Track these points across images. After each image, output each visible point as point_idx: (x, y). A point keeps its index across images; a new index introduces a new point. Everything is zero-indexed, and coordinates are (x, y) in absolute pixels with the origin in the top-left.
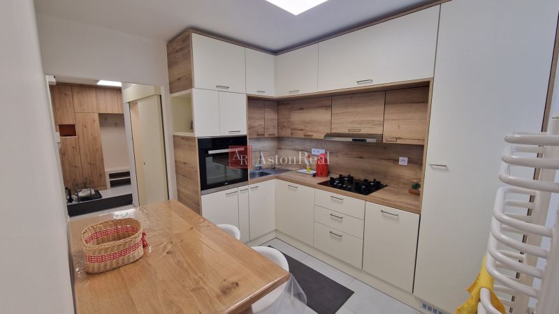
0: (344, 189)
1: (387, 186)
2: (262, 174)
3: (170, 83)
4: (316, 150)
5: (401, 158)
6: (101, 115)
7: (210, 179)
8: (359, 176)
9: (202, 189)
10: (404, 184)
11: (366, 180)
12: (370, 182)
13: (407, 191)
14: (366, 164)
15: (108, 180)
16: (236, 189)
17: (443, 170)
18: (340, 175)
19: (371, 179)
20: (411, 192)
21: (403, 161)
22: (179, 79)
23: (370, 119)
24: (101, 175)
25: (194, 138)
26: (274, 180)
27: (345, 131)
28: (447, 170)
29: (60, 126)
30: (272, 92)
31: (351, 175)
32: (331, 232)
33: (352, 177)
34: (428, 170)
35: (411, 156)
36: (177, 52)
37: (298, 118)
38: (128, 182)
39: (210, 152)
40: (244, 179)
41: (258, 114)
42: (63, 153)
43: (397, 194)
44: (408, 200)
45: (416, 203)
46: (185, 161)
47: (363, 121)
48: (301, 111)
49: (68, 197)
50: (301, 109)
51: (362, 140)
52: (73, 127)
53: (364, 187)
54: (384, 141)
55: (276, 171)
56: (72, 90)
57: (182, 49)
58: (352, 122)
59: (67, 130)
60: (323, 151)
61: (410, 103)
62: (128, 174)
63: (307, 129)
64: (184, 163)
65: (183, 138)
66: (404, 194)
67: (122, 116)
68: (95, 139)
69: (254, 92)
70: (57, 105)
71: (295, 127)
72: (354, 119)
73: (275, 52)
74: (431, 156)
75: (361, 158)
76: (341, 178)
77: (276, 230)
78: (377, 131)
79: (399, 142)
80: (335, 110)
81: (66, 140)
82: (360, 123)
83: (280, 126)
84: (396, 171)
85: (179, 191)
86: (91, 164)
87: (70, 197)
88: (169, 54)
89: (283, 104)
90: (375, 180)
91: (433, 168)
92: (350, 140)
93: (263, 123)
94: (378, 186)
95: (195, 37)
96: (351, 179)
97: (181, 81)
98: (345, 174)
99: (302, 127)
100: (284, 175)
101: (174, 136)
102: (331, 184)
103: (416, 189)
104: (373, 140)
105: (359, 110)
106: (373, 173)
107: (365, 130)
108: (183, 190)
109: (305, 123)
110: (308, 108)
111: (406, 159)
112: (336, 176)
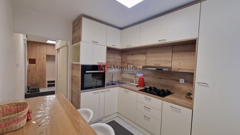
0: (152, 93)
1: (173, 93)
2: (113, 84)
3: (72, 40)
4: (139, 74)
5: (181, 80)
6: (47, 56)
7: (86, 85)
8: (159, 88)
9: (82, 89)
10: (182, 93)
11: (163, 90)
12: (165, 91)
13: (184, 97)
14: (162, 82)
15: (47, 84)
16: (98, 91)
17: (206, 86)
18: (150, 87)
19: (165, 89)
20: (186, 97)
21: (182, 81)
22: (76, 38)
23: (165, 59)
24: (44, 82)
25: (79, 65)
26: (118, 88)
27: (153, 65)
28: (208, 86)
29: (29, 59)
30: (119, 46)
31: (155, 87)
32: (144, 116)
33: (156, 88)
34: (196, 85)
35: (186, 79)
36: (76, 26)
37: (130, 58)
38: (54, 85)
39: (87, 72)
40: (103, 86)
41: (112, 56)
42: (29, 71)
43: (179, 98)
44: (185, 101)
45: (191, 104)
46: (75, 76)
47: (162, 60)
48: (132, 55)
49: (28, 91)
50: (132, 54)
51: (161, 69)
52: (35, 60)
53: (162, 93)
54: (172, 70)
55: (119, 83)
56: (36, 45)
57: (78, 25)
58: (156, 61)
59: (32, 61)
60: (142, 75)
61: (186, 51)
62: (54, 82)
63: (135, 63)
64: (75, 77)
65: (76, 65)
66: (183, 98)
67: (54, 56)
68: (43, 65)
69: (110, 46)
70: (29, 50)
71: (129, 63)
72: (157, 59)
73: (121, 29)
74: (198, 78)
75: (160, 79)
76: (150, 88)
77: (118, 112)
78: (169, 65)
79: (180, 71)
80: (148, 55)
81: (31, 65)
82: (160, 61)
83: (122, 62)
84: (178, 86)
85: (72, 90)
86: (40, 76)
87: (29, 90)
88: (73, 27)
89: (124, 52)
90: (167, 90)
91: (199, 85)
92: (155, 69)
93: (114, 60)
94: (169, 93)
95: (84, 19)
96: (155, 89)
97: (76, 39)
98: (152, 86)
99: (132, 63)
100: (122, 85)
101: (72, 64)
102: (145, 91)
103: (189, 96)
104: (167, 70)
105: (159, 55)
106: (166, 86)
107: (162, 65)
108: (73, 90)
109: (134, 61)
110: (136, 54)
111: (183, 80)
112: (148, 87)
